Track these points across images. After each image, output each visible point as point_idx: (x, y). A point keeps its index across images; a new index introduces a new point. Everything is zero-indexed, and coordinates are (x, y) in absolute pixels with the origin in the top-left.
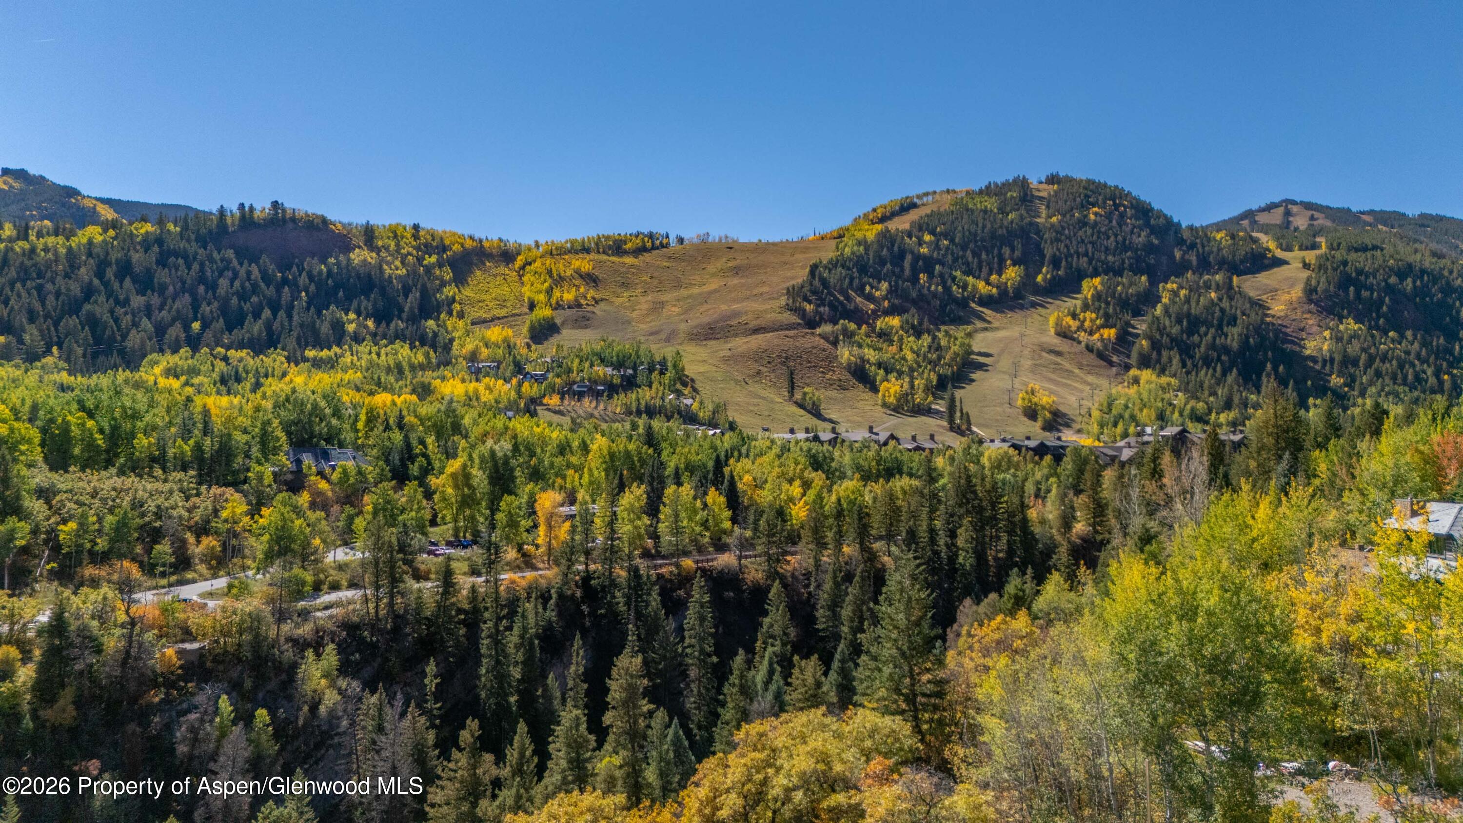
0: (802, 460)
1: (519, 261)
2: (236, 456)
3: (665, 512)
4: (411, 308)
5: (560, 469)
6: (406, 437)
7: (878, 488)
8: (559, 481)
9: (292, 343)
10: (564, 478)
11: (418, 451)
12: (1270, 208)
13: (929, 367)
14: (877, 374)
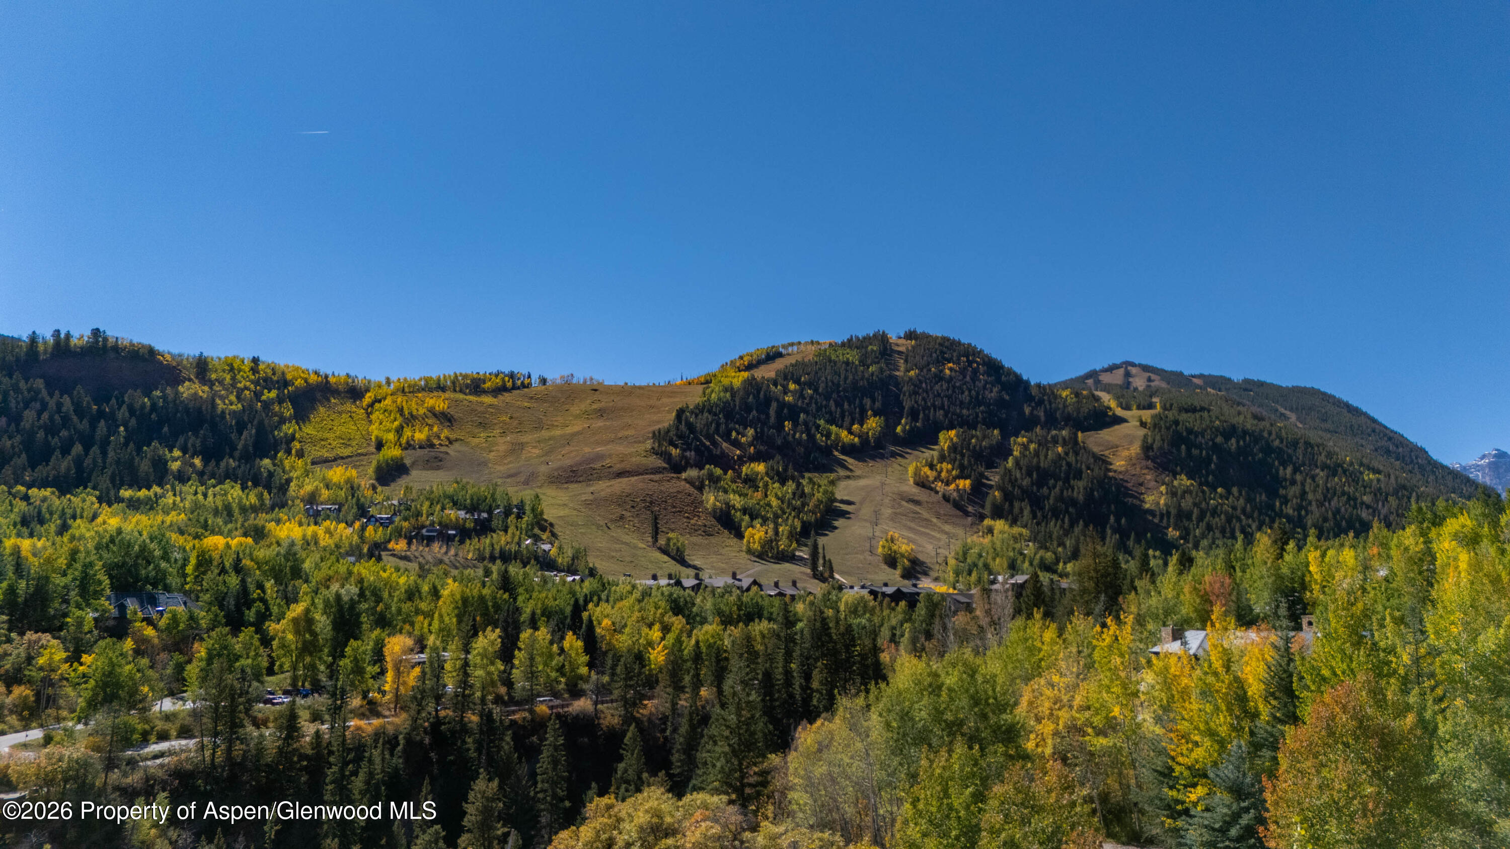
0: (663, 604)
1: (368, 398)
2: (52, 600)
3: (520, 657)
4: (245, 446)
5: (408, 615)
6: (243, 581)
7: (736, 631)
8: (407, 627)
9: (105, 481)
10: (412, 624)
11: (255, 596)
12: (1111, 369)
13: (793, 514)
14: (742, 520)
